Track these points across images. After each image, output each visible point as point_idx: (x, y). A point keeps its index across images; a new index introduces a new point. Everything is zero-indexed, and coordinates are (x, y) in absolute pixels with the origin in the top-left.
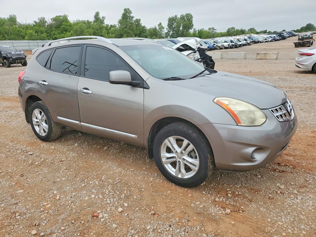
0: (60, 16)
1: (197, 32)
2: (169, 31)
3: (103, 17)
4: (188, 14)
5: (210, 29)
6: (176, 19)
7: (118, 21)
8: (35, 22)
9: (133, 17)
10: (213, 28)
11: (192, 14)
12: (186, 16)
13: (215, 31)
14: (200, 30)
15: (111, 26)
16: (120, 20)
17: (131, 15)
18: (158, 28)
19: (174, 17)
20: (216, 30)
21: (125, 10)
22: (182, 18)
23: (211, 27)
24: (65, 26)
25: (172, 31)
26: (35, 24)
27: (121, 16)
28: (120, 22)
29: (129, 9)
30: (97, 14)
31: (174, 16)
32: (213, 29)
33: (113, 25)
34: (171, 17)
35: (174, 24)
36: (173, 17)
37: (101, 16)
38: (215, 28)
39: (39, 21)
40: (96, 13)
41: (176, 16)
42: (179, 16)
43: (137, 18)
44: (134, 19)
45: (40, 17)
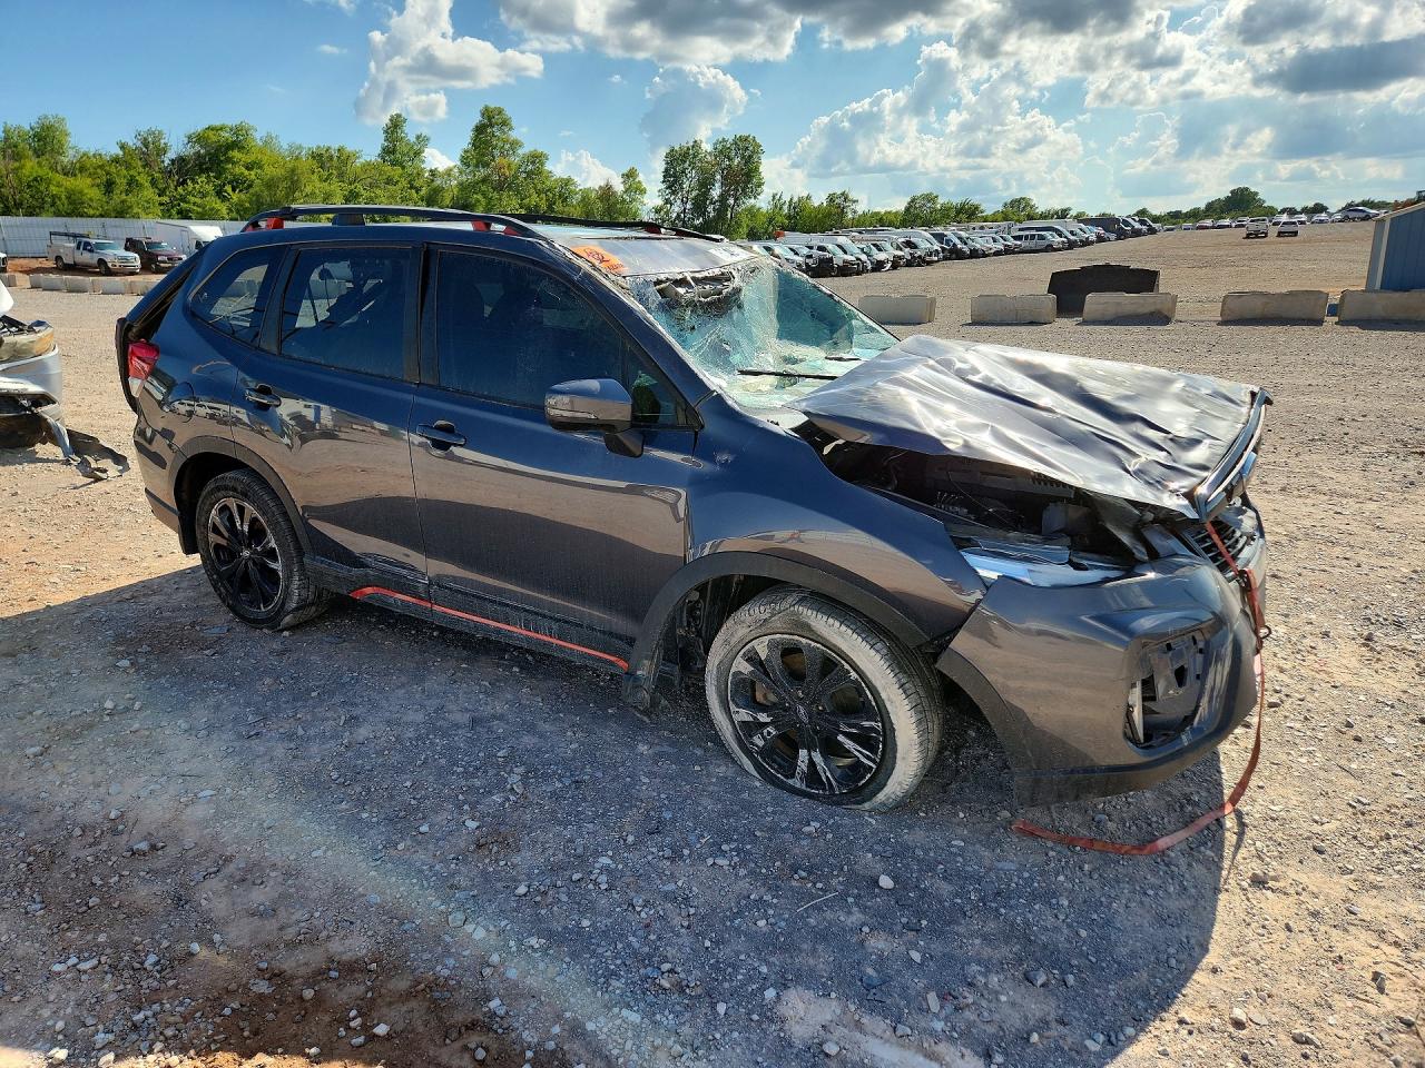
0: (223, 128)
1: (786, 207)
2: (667, 201)
3: (418, 137)
5: (832, 198)
6: (694, 158)
7: (457, 156)
9: (515, 145)
10: (843, 194)
13: (854, 206)
14: (795, 200)
16: (467, 151)
17: (513, 135)
18: (619, 187)
19: (688, 149)
20: (854, 202)
21: (486, 113)
22: (722, 151)
25: (679, 202)
27: (470, 134)
28: (466, 158)
29: (500, 112)
33: (440, 169)
34: (677, 148)
35: (689, 175)
37: (410, 133)
39: (138, 143)
40: (392, 119)
43: (532, 149)
44: (520, 152)
45: (144, 128)
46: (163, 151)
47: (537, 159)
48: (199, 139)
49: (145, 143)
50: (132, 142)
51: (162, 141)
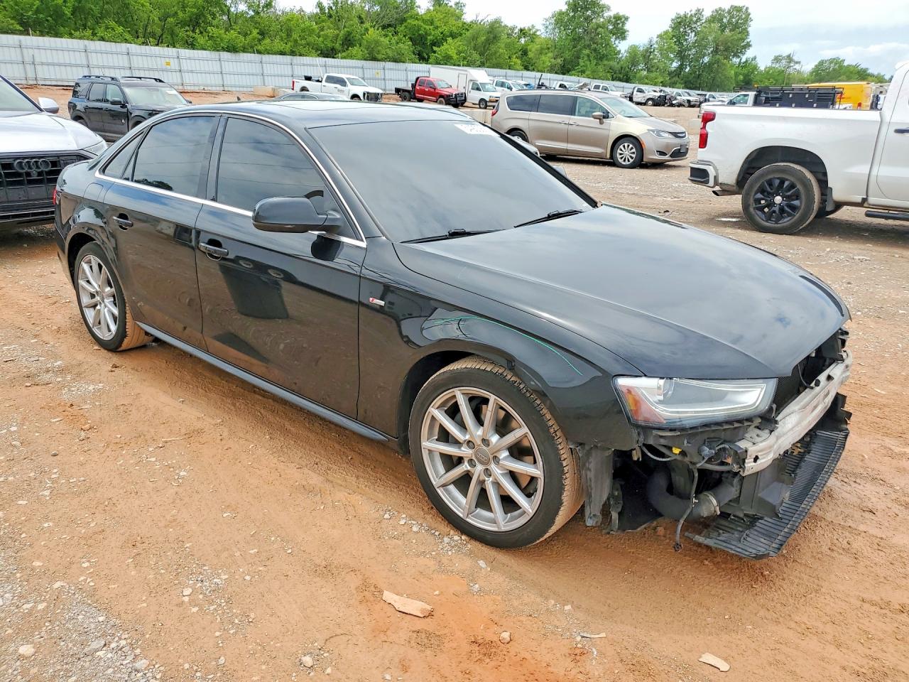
4: (739, 9)
8: (320, 5)
11: (749, 11)
12: (729, 12)
31: (693, 12)
36: (689, 15)
38: (795, 58)
41: (699, 12)
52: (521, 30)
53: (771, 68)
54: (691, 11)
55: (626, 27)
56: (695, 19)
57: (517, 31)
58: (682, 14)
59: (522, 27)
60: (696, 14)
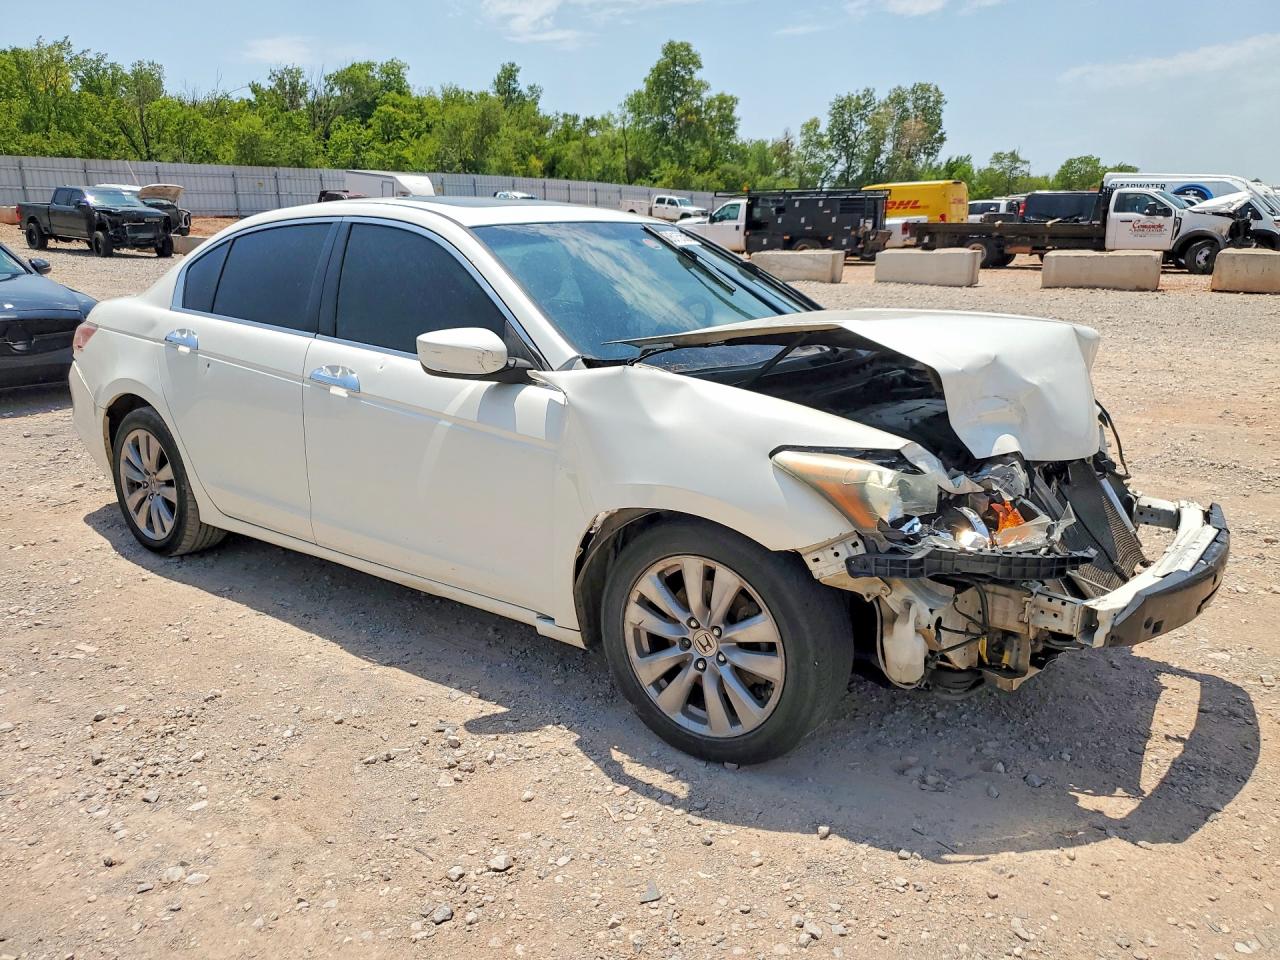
0: (369, 66)
4: (925, 88)
5: (998, 158)
6: (865, 107)
7: (623, 99)
8: (255, 89)
9: (704, 86)
10: (1013, 154)
11: (940, 90)
12: (914, 91)
13: (1025, 168)
14: (954, 160)
15: (591, 123)
16: (638, 95)
17: (698, 75)
18: (797, 140)
19: (858, 97)
20: (1025, 162)
21: (671, 49)
22: (898, 99)
23: (1007, 151)
24: (392, 109)
26: (252, 97)
27: (647, 73)
28: (635, 105)
29: (687, 48)
30: (509, 74)
31: (861, 93)
32: (1014, 157)
33: (597, 118)
35: (855, 128)
36: (855, 97)
38: (1022, 156)
39: (273, 85)
40: (504, 69)
41: (868, 92)
42: (881, 95)
43: (719, 93)
44: (705, 95)
45: (278, 68)
46: (303, 93)
47: (726, 103)
48: (348, 78)
49: (281, 84)
50: (267, 84)
51: (301, 81)
52: (587, 120)
53: (990, 169)
54: (857, 91)
55: (736, 113)
56: (863, 102)
57: (581, 122)
58: (844, 95)
59: (589, 117)
60: (864, 96)
